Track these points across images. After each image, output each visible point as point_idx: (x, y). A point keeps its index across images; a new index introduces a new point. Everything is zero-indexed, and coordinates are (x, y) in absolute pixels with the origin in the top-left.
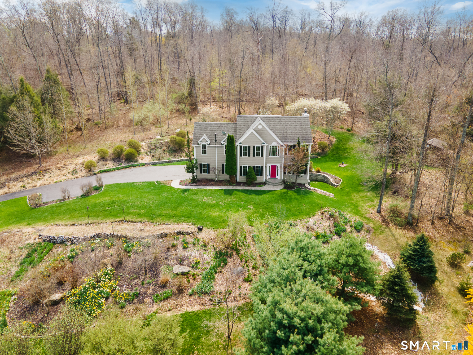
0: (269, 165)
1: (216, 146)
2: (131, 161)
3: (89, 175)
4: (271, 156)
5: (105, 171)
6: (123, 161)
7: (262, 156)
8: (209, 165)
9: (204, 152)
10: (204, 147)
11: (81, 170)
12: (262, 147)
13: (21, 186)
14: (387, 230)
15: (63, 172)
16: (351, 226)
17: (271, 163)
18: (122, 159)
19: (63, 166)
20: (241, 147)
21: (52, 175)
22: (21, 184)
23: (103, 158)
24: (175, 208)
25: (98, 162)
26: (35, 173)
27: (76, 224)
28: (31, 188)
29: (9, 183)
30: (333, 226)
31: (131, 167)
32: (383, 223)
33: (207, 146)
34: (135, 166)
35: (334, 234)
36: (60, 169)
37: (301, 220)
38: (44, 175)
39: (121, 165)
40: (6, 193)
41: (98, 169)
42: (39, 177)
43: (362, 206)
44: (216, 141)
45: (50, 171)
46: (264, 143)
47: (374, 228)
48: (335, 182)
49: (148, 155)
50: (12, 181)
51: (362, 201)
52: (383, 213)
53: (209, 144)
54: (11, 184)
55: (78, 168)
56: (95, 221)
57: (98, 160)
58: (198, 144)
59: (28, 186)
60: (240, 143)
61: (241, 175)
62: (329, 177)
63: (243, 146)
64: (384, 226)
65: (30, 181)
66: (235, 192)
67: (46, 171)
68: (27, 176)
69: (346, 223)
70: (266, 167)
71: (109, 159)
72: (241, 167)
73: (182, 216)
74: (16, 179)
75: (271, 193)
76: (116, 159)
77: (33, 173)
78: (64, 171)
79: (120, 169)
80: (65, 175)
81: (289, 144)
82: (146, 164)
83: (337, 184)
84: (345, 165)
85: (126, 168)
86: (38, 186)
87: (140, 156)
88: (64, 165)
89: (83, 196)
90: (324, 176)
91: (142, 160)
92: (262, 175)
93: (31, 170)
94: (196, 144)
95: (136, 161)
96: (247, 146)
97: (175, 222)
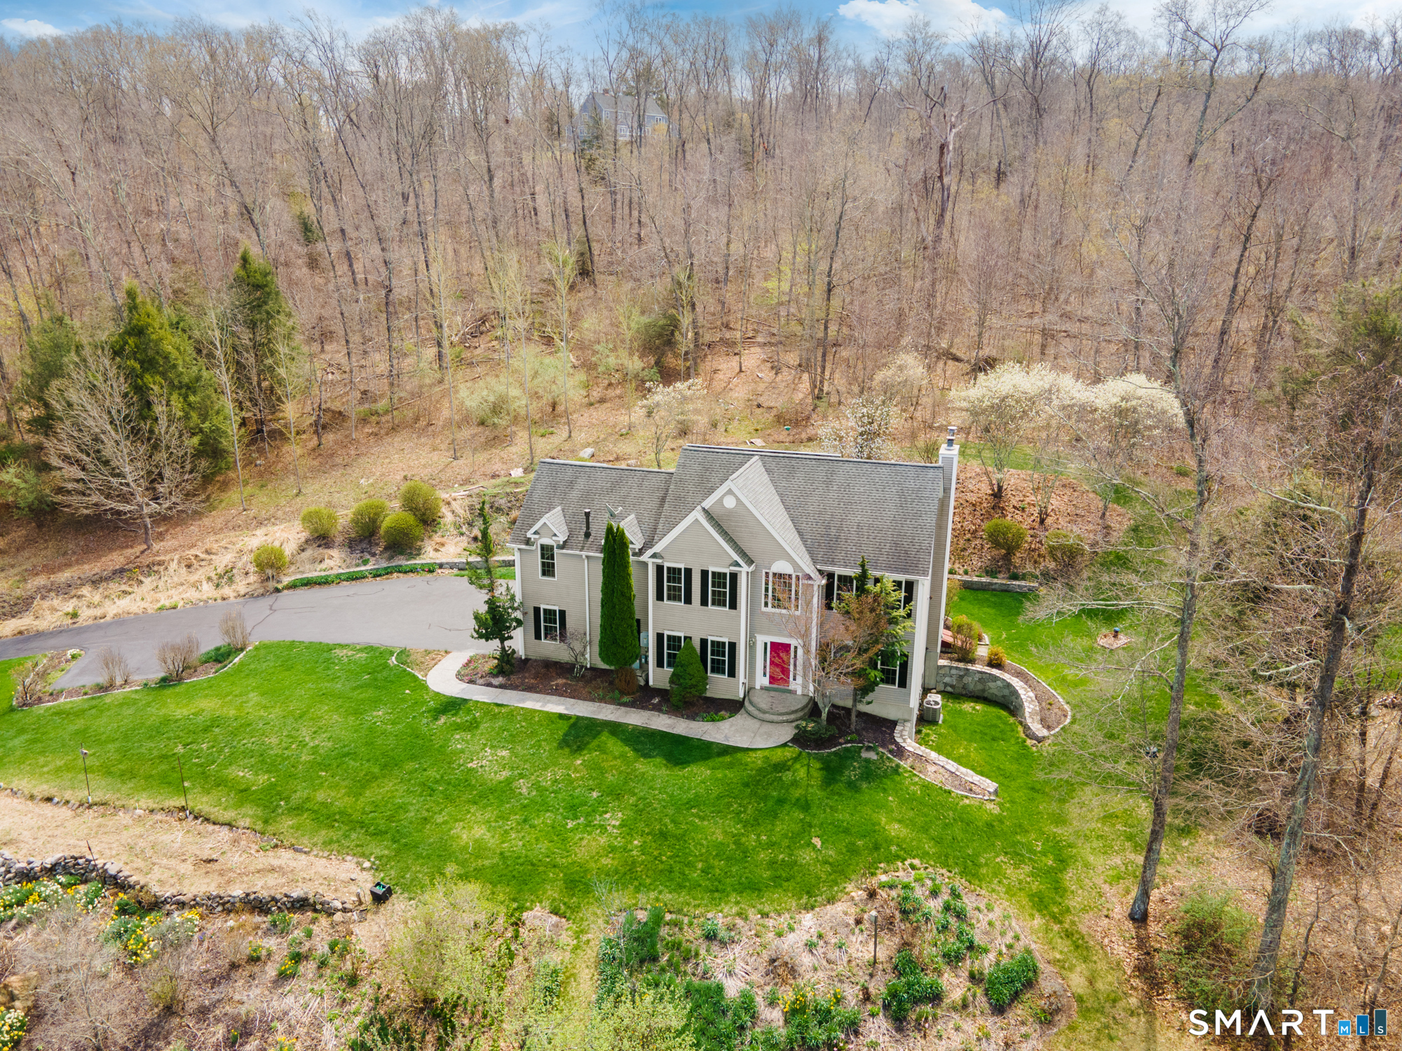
0: (762, 639)
1: (584, 554)
2: (401, 553)
3: (261, 591)
4: (770, 609)
5: (308, 583)
6: (378, 550)
7: (733, 605)
8: (563, 613)
9: (548, 570)
10: (547, 552)
11: (247, 573)
12: (734, 577)
13: (67, 614)
14: (1138, 1024)
15: (193, 578)
16: (974, 978)
17: (768, 633)
18: (377, 544)
19: (203, 556)
20: (660, 569)
21: (161, 584)
22: (69, 607)
23: (322, 539)
24: (360, 785)
25: (303, 550)
26: (122, 571)
27: (56, 800)
28: (90, 622)
29: (43, 598)
30: (888, 967)
31: (391, 573)
32: (1136, 982)
33: (556, 550)
34: (406, 572)
35: (878, 1008)
36: (189, 566)
37: (765, 915)
38: (141, 582)
39: (365, 562)
40: (21, 633)
41: (294, 573)
42: (124, 587)
43: (1087, 865)
44: (587, 535)
45: (161, 568)
46: (737, 564)
47: (1080, 999)
48: (1042, 720)
49: (462, 534)
50: (53, 594)
51: (1099, 837)
52: (1153, 928)
53: (562, 547)
54: (46, 604)
55: (240, 565)
56: (108, 797)
57: (307, 541)
58: (528, 542)
59: (86, 614)
60: (654, 556)
61: (660, 664)
62: (1026, 695)
63: (666, 565)
64: (1133, 1001)
65: (97, 598)
66: (605, 737)
67: (149, 569)
68: (96, 582)
69: (953, 959)
70: (751, 646)
71: (339, 539)
72: (660, 637)
73: (362, 824)
74: (66, 590)
75: (728, 759)
76: (361, 541)
77: (114, 572)
78: (201, 571)
79: (357, 579)
80: (196, 586)
81: (839, 571)
82: (441, 566)
83: (1045, 732)
84: (1123, 640)
85: (376, 576)
86: (108, 618)
87: (437, 538)
88: (208, 552)
89: (165, 682)
90: (1009, 685)
91: (436, 550)
92: (732, 674)
93: (116, 559)
94: (520, 543)
95: (418, 552)
96: (682, 566)
97: (328, 843)
